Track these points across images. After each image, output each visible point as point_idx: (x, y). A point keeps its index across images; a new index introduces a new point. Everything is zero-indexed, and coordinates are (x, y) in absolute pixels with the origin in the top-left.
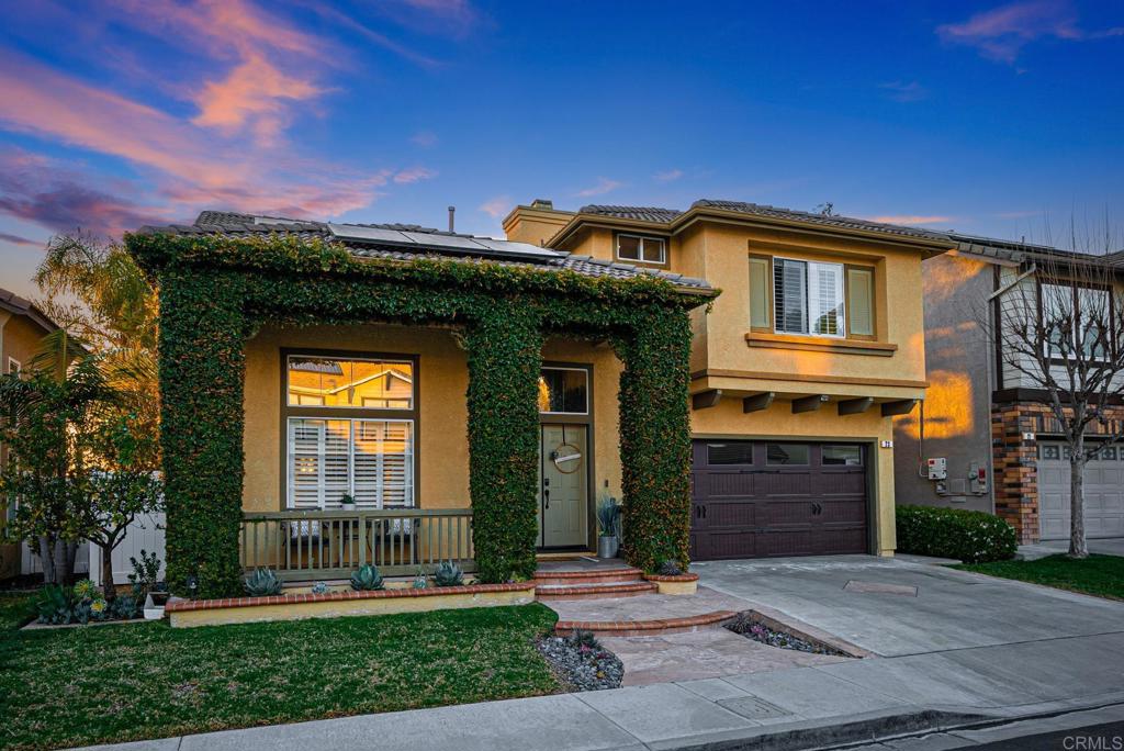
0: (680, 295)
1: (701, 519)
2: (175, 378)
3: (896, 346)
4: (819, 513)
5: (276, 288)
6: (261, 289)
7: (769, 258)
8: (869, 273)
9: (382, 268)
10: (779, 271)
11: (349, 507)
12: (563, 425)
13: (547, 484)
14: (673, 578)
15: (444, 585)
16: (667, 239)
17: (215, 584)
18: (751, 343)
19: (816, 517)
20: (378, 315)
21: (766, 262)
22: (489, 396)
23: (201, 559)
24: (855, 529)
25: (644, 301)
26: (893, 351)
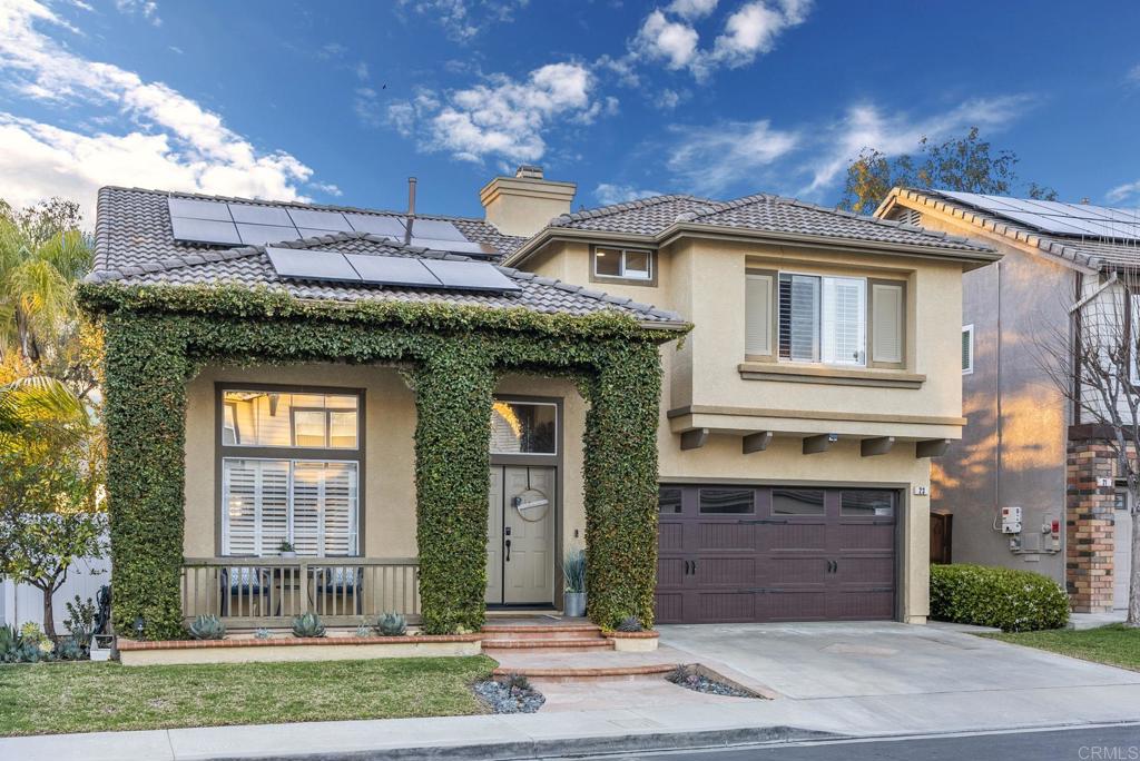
0: (647, 330)
1: (690, 575)
2: (121, 423)
3: (925, 376)
4: (835, 570)
5: (219, 331)
6: (206, 333)
8: (899, 288)
9: (325, 310)
10: (786, 289)
11: (288, 555)
12: (528, 468)
13: (508, 533)
14: (630, 634)
15: (387, 635)
16: (655, 253)
17: (162, 627)
18: (745, 376)
20: (323, 356)
21: (770, 278)
22: (437, 440)
23: (146, 602)
24: (880, 591)
25: (606, 337)
26: (921, 383)
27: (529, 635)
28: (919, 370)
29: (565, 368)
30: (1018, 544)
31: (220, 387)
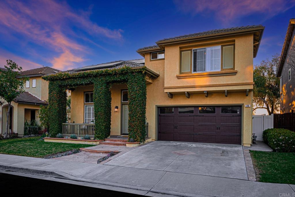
1: (176, 129)
7: (191, 50)
8: (232, 46)
15: (86, 139)
18: (178, 78)
19: (218, 131)
24: (235, 136)
26: (236, 73)
28: (236, 69)
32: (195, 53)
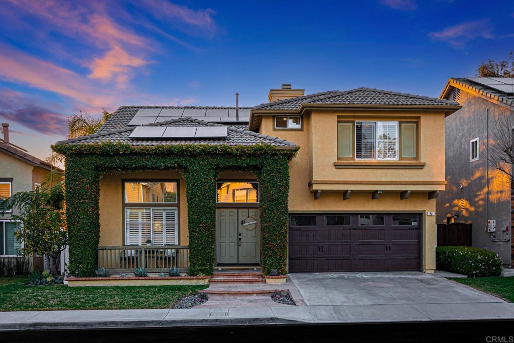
0: (279, 150)
1: (321, 252)
2: (70, 197)
4: (390, 249)
5: (106, 160)
6: (100, 162)
7: (353, 122)
8: (415, 125)
9: (144, 150)
11: (149, 245)
12: (248, 208)
13: (240, 235)
14: (274, 277)
16: (302, 117)
17: (84, 272)
18: (337, 167)
19: (388, 252)
20: (145, 168)
21: (351, 124)
22: (191, 199)
23: (80, 263)
24: (412, 259)
25: (261, 154)
26: (423, 166)
27: (231, 277)
28: (422, 161)
29: (245, 168)
30: (494, 237)
31: (124, 181)
32: (359, 130)
